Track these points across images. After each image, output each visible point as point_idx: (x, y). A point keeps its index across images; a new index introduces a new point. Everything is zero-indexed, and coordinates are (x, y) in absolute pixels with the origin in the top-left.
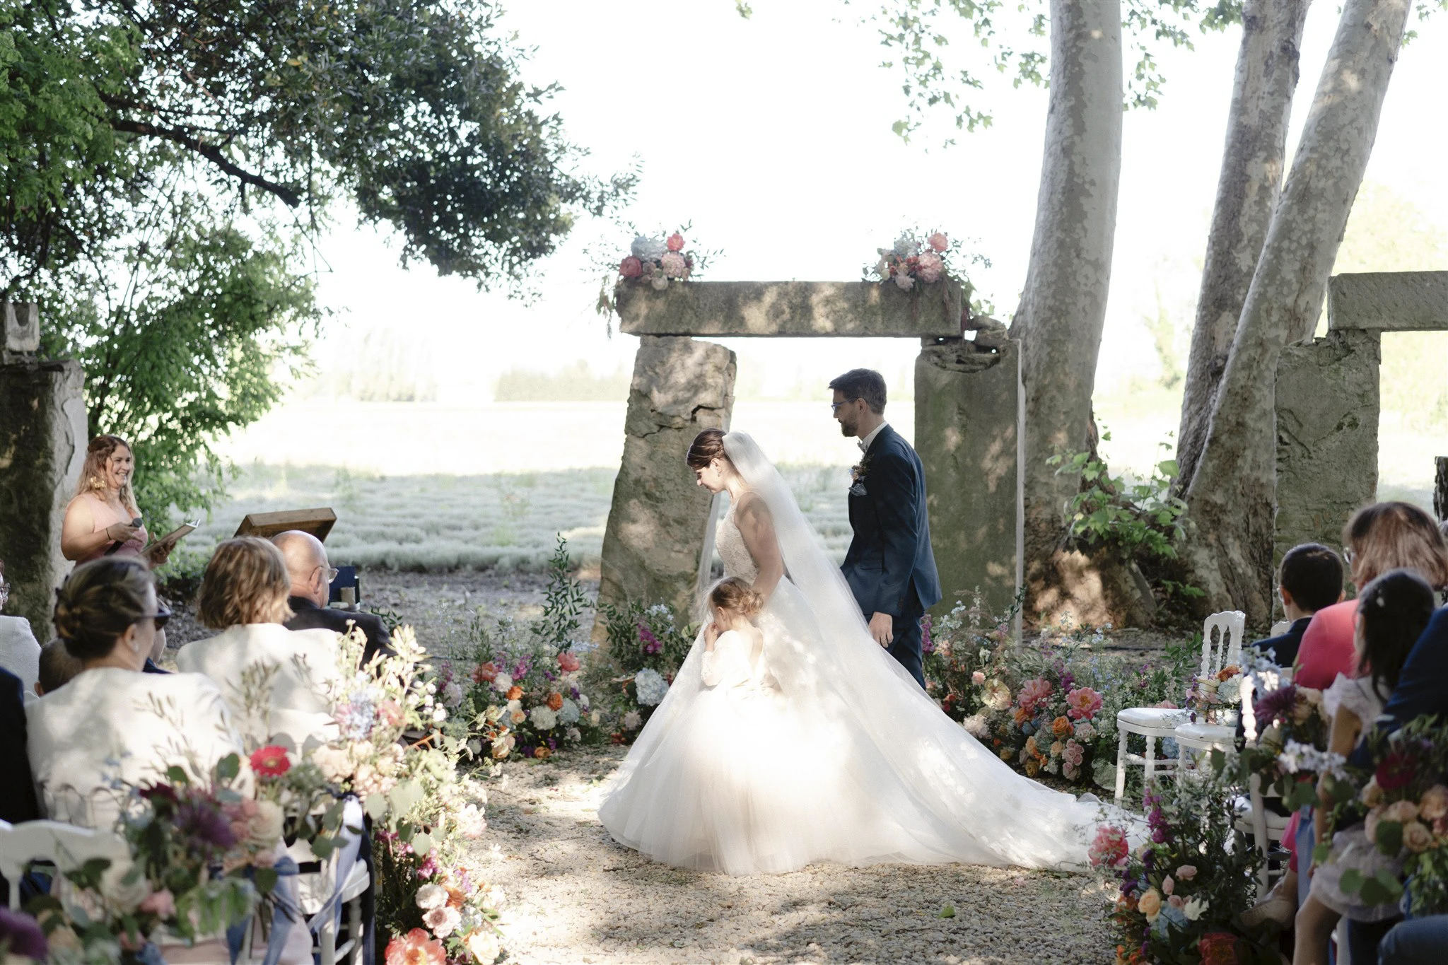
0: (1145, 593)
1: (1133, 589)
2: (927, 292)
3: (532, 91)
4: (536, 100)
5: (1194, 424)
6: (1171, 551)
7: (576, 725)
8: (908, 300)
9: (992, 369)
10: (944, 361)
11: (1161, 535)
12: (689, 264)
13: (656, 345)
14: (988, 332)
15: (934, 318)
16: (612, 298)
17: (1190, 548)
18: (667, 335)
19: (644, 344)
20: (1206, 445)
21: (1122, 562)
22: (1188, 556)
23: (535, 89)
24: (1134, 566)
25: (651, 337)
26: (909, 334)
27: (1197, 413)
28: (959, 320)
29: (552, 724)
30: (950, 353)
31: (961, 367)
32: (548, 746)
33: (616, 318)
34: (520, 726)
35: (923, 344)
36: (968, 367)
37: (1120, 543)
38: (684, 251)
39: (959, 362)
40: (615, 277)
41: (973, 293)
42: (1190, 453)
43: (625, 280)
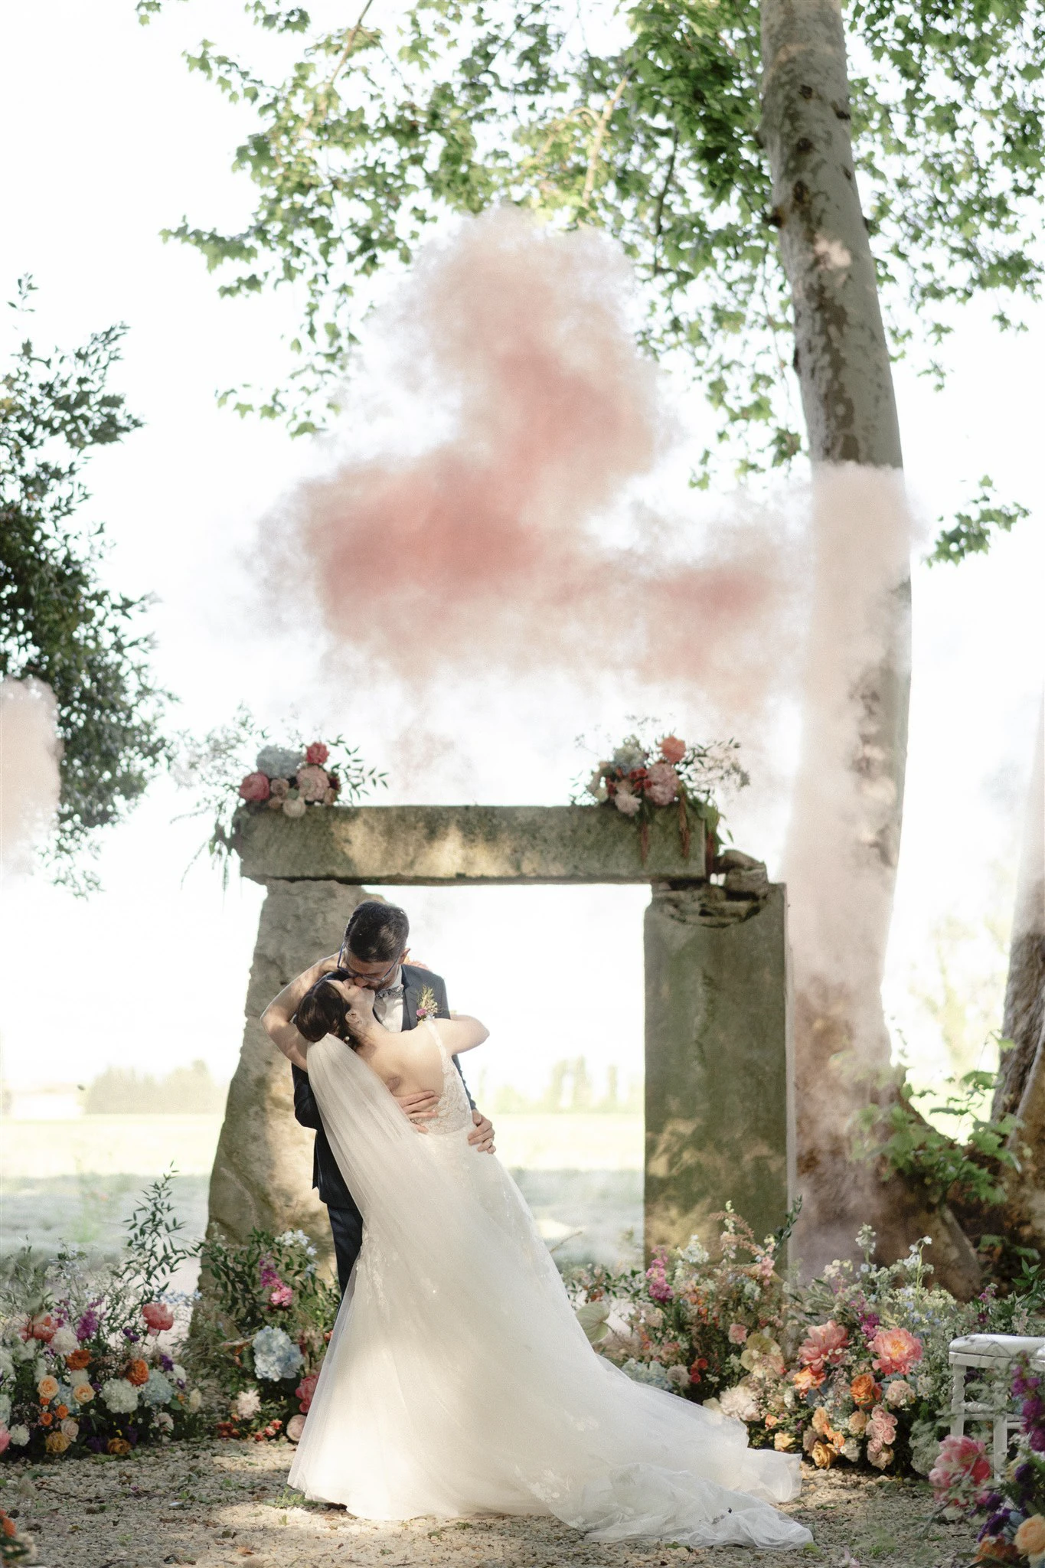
0: (964, 1252)
1: (947, 1246)
2: (658, 818)
3: (120, 603)
4: (124, 614)
5: (1022, 1026)
6: (999, 1195)
7: (167, 1408)
8: (633, 829)
9: (749, 922)
10: (683, 912)
11: (985, 1171)
12: (334, 783)
13: (288, 893)
14: (743, 873)
15: (667, 853)
16: (229, 831)
17: (1025, 1191)
18: (303, 878)
19: (272, 892)
20: (1039, 1050)
21: (931, 1208)
22: (1022, 1201)
23: (125, 600)
24: (949, 1215)
25: (282, 882)
26: (635, 878)
27: (1025, 1010)
28: (702, 856)
29: (132, 1404)
30: (690, 899)
31: (706, 920)
32: (126, 1437)
33: (235, 860)
34: (86, 1407)
35: (654, 891)
36: (715, 920)
37: (928, 1181)
38: (328, 766)
39: (703, 913)
40: (234, 802)
41: (721, 821)
42: (1017, 1064)
43: (247, 805)
